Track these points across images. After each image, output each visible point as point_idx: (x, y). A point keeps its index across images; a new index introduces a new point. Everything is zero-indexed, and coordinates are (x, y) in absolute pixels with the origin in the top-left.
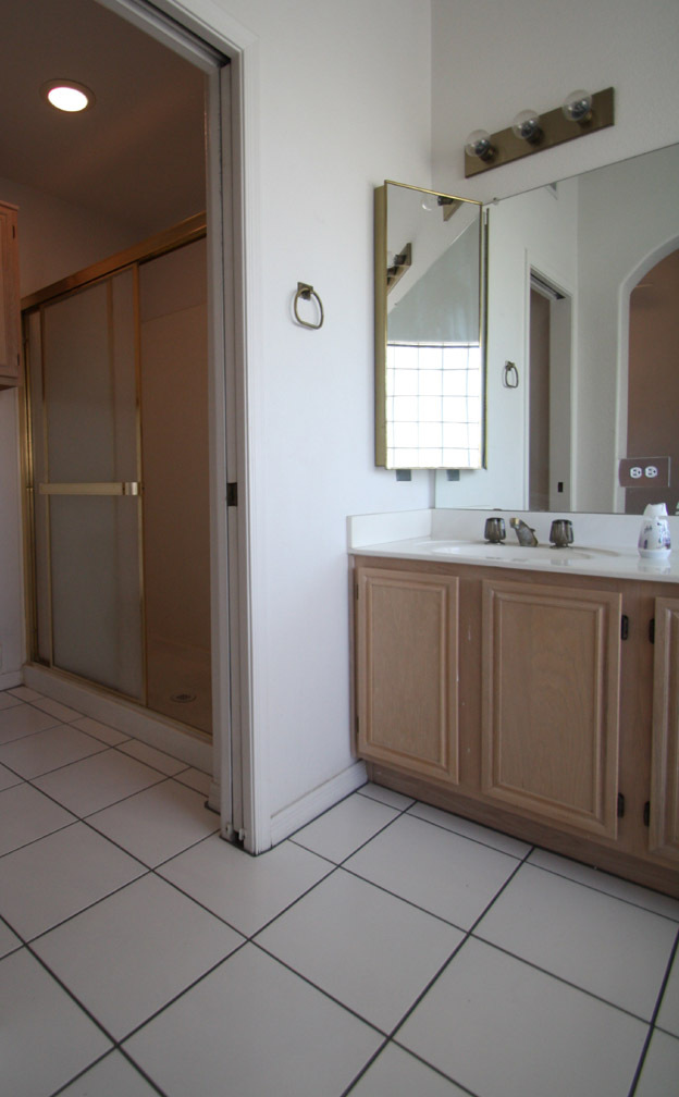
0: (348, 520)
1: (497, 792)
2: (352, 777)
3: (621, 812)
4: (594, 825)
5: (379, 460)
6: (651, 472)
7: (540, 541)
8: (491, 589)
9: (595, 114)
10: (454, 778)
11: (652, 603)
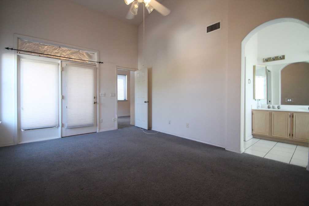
0: (252, 106)
1: (274, 135)
2: (252, 137)
3: (290, 136)
4: (287, 137)
5: (254, 98)
6: (290, 100)
7: (276, 108)
8: (273, 113)
9: (283, 58)
10: (268, 135)
11: (293, 114)
